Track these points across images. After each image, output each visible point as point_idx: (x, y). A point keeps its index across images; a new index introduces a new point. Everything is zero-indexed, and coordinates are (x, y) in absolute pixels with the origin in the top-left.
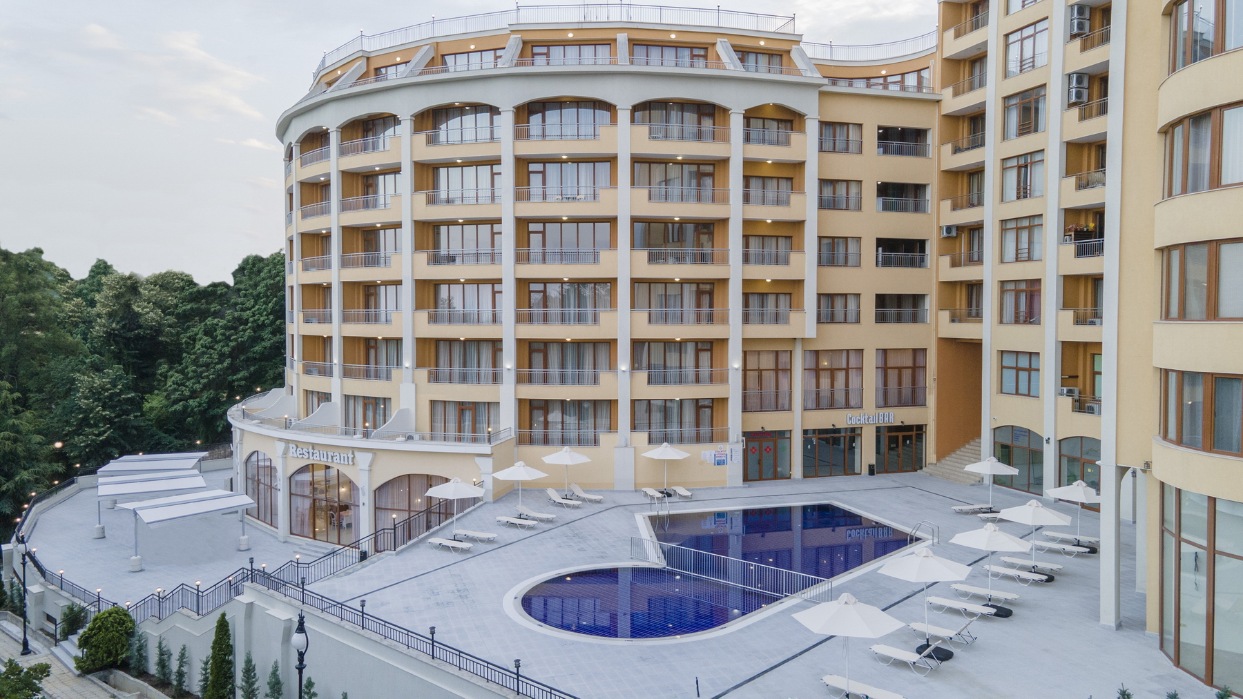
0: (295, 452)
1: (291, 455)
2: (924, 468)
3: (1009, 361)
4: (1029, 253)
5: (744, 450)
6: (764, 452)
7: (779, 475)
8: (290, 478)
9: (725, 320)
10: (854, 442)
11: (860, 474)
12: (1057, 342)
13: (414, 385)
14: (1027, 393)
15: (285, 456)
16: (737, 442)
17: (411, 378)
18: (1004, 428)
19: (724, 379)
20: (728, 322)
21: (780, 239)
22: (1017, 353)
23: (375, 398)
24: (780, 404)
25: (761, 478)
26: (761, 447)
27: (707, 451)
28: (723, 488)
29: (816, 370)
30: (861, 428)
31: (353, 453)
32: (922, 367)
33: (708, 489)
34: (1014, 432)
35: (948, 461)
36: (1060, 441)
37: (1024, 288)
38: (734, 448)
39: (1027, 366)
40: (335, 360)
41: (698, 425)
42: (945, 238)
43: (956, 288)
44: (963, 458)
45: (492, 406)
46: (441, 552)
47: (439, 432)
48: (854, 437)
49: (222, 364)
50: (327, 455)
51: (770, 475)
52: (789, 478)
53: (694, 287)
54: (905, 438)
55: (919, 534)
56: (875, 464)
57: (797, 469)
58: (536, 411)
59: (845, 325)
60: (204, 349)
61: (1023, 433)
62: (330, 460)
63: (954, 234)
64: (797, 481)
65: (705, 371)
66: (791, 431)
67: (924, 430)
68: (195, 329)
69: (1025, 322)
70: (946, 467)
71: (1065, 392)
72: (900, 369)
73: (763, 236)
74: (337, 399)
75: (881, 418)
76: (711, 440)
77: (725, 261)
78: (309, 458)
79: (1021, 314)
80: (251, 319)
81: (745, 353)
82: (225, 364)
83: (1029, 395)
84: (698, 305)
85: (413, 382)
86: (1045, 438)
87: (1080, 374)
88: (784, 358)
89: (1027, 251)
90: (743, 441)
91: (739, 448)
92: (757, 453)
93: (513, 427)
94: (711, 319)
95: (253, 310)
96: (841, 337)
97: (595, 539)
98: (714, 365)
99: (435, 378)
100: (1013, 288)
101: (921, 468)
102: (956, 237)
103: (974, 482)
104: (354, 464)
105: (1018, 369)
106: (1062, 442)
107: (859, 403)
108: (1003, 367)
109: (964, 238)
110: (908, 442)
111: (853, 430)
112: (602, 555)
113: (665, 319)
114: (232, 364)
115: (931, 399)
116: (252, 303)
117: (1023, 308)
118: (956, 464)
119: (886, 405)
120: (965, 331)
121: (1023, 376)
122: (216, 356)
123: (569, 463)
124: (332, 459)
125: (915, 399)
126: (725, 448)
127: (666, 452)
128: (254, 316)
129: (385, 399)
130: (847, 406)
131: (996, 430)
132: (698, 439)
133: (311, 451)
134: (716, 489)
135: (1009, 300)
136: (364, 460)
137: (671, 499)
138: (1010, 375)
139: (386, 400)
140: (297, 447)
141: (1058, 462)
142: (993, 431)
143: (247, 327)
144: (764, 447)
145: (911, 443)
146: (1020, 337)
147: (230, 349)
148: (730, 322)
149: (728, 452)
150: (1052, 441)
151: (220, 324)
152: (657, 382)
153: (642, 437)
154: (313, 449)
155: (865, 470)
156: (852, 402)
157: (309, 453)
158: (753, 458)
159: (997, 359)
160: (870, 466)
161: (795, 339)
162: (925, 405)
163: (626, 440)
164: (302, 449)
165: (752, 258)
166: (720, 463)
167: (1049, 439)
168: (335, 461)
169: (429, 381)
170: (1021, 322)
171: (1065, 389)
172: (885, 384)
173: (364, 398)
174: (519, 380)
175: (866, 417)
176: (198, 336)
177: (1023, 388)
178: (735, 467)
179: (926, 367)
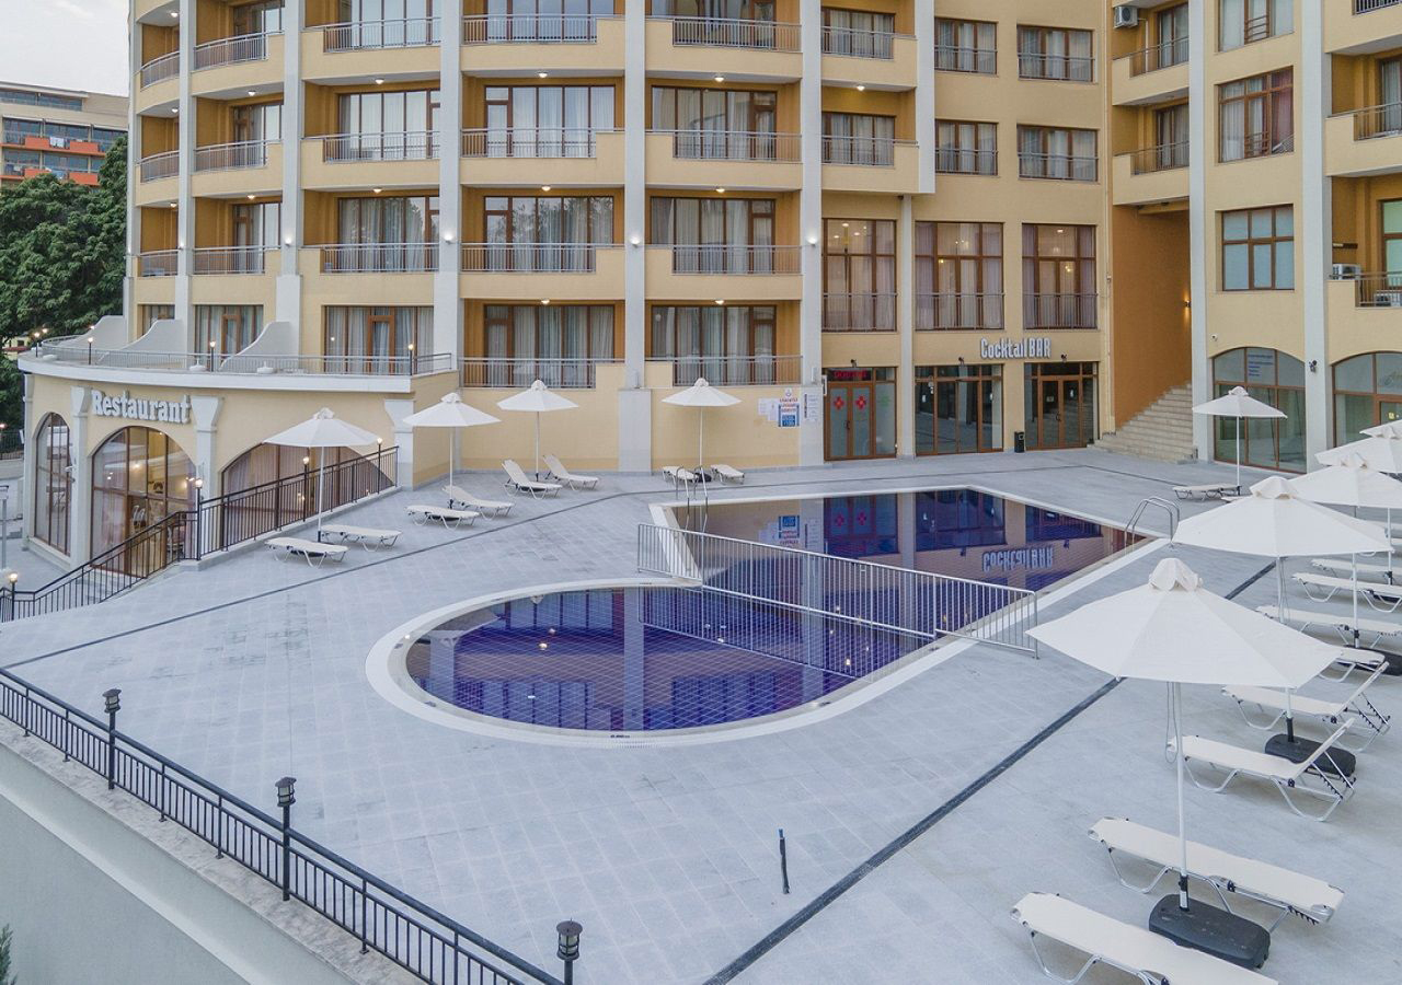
0: (99, 407)
1: (93, 411)
2: (1097, 442)
3: (1237, 229)
4: (1268, 24)
5: (824, 398)
6: (856, 408)
7: (878, 451)
8: (93, 457)
9: (794, 156)
10: (991, 392)
11: (1001, 450)
12: (1325, 177)
13: (298, 277)
14: (1269, 285)
15: (84, 414)
16: (815, 383)
17: (293, 267)
18: (1229, 355)
19: (793, 267)
20: (799, 158)
21: (876, 17)
22: (1250, 211)
23: (240, 307)
24: (878, 319)
25: (850, 457)
26: (850, 394)
27: (767, 400)
28: (792, 469)
29: (933, 259)
30: (1002, 365)
31: (189, 401)
32: (1088, 259)
33: (768, 470)
34: (1249, 359)
35: (1134, 427)
36: (1334, 366)
37: (1260, 90)
38: (809, 393)
39: (1267, 234)
40: (182, 243)
41: (751, 352)
42: (1122, 28)
43: (1137, 117)
44: (1157, 420)
45: (422, 312)
46: (289, 564)
47: (338, 357)
48: (990, 382)
49: (57, 298)
50: (149, 406)
51: (865, 451)
52: (894, 456)
53: (745, 97)
54: (1068, 386)
55: (1139, 530)
56: (1023, 430)
57: (906, 442)
58: (494, 327)
59: (976, 178)
60: (30, 273)
61: (1264, 360)
62: (153, 417)
63: (1134, 21)
64: (906, 459)
65: (763, 250)
66: (896, 367)
67: (1095, 373)
68: (20, 242)
69: (1263, 152)
70: (1133, 436)
71: (1340, 272)
72: (1058, 261)
73: (851, 11)
74: (183, 314)
75: (1032, 347)
76: (774, 380)
77: (793, 46)
78: (121, 416)
79: (1256, 138)
80: (106, 226)
81: (825, 220)
82: (61, 299)
83: (1273, 288)
84: (753, 126)
85: (297, 273)
86: (1308, 361)
87: (1361, 241)
88: (885, 234)
89: (1264, 21)
90: (823, 381)
91: (818, 393)
92: (844, 408)
93: (455, 353)
94: (772, 152)
95: (111, 211)
96: (972, 199)
97: (577, 542)
98: (776, 238)
99: (334, 264)
100: (1241, 94)
101: (1092, 441)
102: (1135, 28)
103: (1183, 458)
104: (189, 422)
105: (1252, 243)
106: (1338, 368)
107: (999, 321)
108: (1225, 243)
109: (1149, 29)
110: (1072, 393)
111: (988, 369)
112: (586, 566)
113: (700, 151)
114: (72, 299)
115: (1105, 316)
116: (111, 202)
117: (1257, 128)
118: (1149, 431)
119: (1038, 327)
120: (1157, 187)
121: (1262, 253)
122: (48, 285)
123: (542, 408)
124: (157, 415)
125: (1081, 319)
126: (797, 393)
127: (702, 394)
128: (112, 221)
129: (255, 306)
130: (981, 326)
131: (1218, 361)
132: (752, 378)
133: (124, 401)
134: (781, 470)
135: (1235, 116)
136: (205, 409)
137: (711, 485)
138: (1238, 255)
139: (257, 309)
140: (104, 395)
141: (1331, 403)
142: (1211, 361)
143: (99, 239)
144: (856, 398)
145: (1076, 394)
146: (1256, 182)
147: (69, 274)
148: (803, 160)
149: (800, 402)
150: (1321, 367)
151: (57, 232)
152: (688, 270)
153: (664, 369)
154: (128, 397)
155: (1009, 444)
156: (989, 320)
157: (121, 405)
158: (839, 417)
159: (1217, 229)
160: (1016, 434)
161: (901, 197)
162: (1095, 328)
163: (638, 375)
164: (111, 399)
165: (834, 43)
166: (788, 422)
167: (1315, 363)
168: (161, 418)
169: (323, 270)
170: (1256, 153)
171: (1340, 267)
172: (1037, 288)
173: (225, 307)
174: (467, 264)
175: (1010, 346)
176: (25, 252)
177: (1262, 278)
178: (810, 432)
179: (1094, 259)
